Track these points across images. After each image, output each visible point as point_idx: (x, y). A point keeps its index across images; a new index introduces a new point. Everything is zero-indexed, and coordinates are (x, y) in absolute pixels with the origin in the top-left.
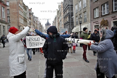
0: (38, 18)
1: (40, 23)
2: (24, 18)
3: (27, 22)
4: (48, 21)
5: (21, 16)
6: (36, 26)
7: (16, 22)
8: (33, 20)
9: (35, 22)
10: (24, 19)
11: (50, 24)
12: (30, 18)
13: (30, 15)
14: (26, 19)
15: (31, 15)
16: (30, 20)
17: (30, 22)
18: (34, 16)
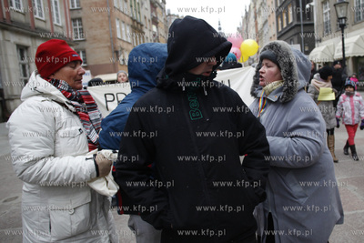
2: (134, 20)
3: (144, 33)
5: (122, 15)
7: (106, 36)
10: (131, 23)
12: (155, 21)
13: (155, 7)
14: (142, 25)
15: (158, 9)
16: (154, 28)
17: (154, 35)
18: (169, 11)
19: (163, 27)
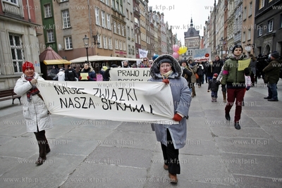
0: (163, 14)
1: (169, 28)
2: (115, 11)
3: (125, 23)
4: (192, 25)
5: (103, 6)
6: (156, 36)
8: (148, 21)
9: (152, 25)
10: (112, 13)
11: (198, 32)
12: (137, 15)
13: (138, 4)
14: (123, 17)
15: (141, 5)
16: (136, 20)
17: (135, 26)
18: (151, 8)
19: (145, 20)
